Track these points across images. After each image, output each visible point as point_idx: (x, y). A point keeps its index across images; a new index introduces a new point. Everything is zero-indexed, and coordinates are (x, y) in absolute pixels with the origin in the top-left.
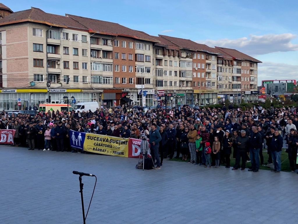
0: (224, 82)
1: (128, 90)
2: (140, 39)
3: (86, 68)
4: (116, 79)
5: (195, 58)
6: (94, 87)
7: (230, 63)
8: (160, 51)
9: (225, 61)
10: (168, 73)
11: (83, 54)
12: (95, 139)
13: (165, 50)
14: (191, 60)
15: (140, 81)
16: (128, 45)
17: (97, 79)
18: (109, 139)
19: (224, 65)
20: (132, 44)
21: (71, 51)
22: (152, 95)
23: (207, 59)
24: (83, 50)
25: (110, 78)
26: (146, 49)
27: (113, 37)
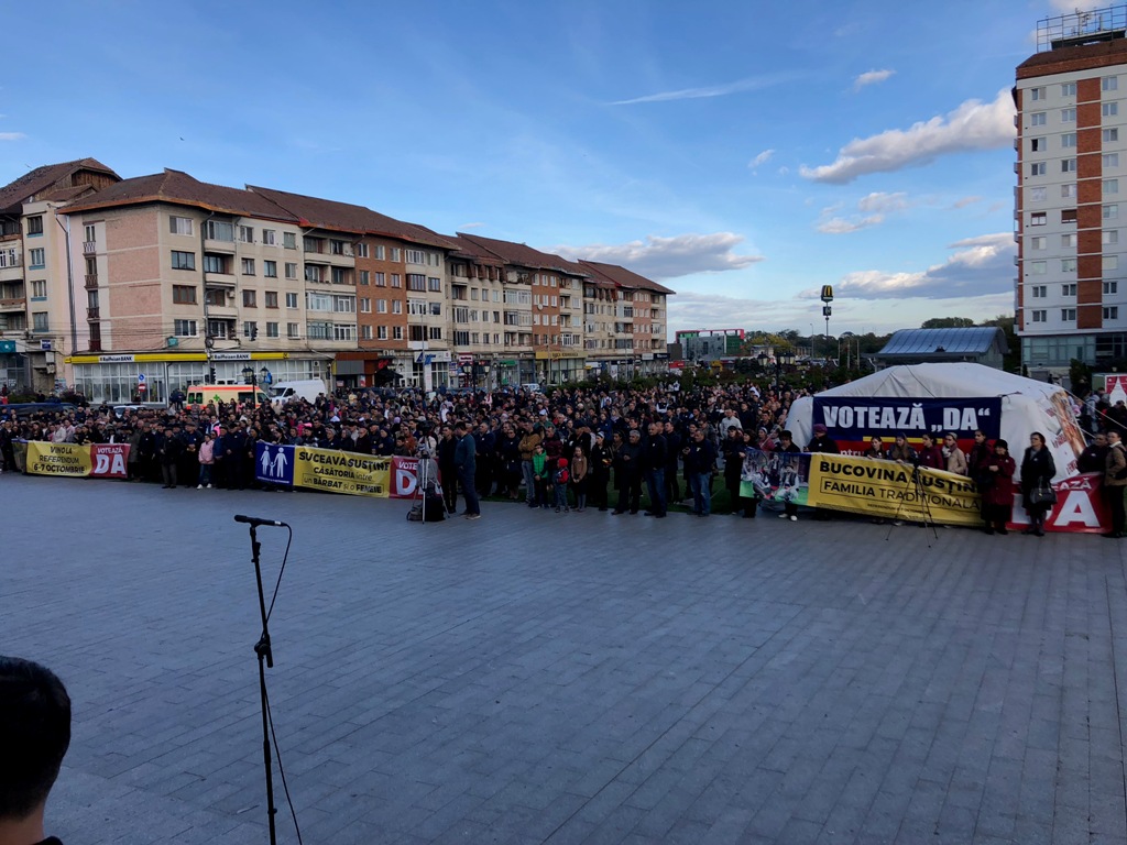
0: (599, 335)
1: (392, 353)
2: (417, 241)
3: (295, 305)
4: (363, 330)
5: (537, 283)
6: (315, 347)
7: (610, 295)
8: (460, 268)
9: (600, 290)
10: (479, 315)
11: (288, 275)
12: (317, 458)
13: (472, 266)
14: (529, 287)
15: (418, 333)
16: (390, 254)
17: (322, 329)
18: (348, 459)
19: (597, 299)
20: (397, 253)
21: (261, 268)
22: (445, 363)
23: (562, 286)
24: (287, 265)
25: (351, 328)
26: (429, 264)
27: (355, 238)
